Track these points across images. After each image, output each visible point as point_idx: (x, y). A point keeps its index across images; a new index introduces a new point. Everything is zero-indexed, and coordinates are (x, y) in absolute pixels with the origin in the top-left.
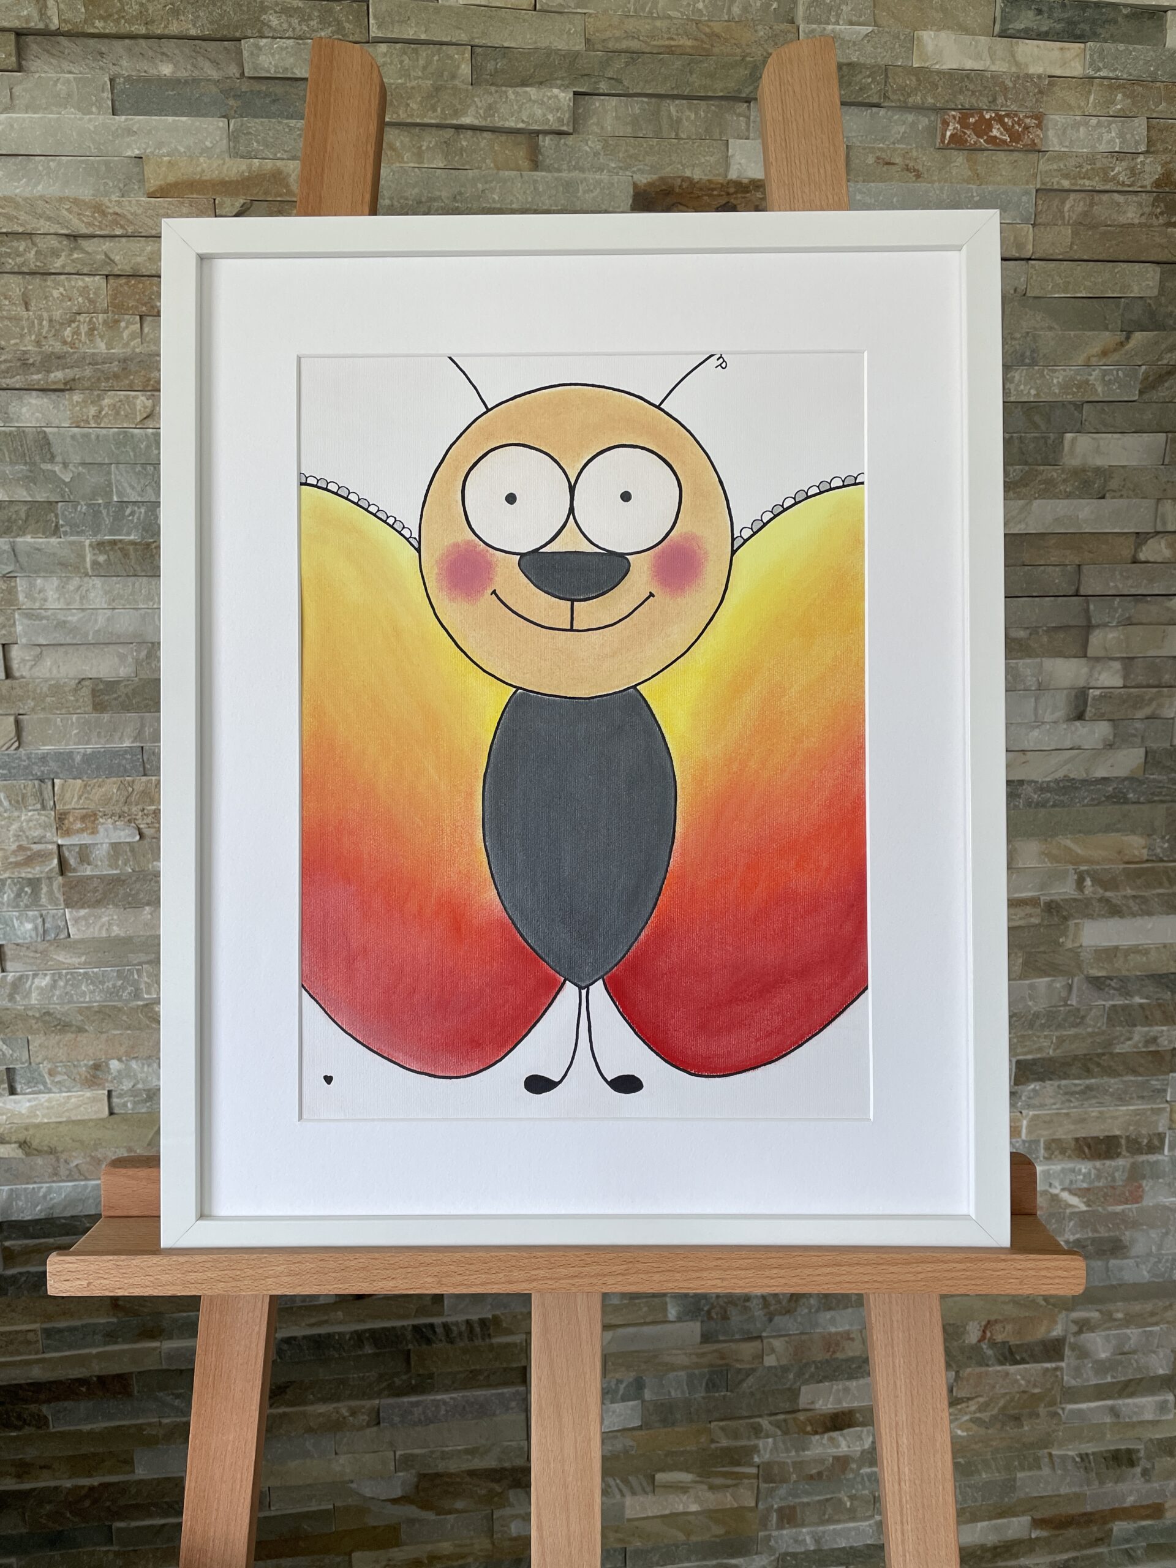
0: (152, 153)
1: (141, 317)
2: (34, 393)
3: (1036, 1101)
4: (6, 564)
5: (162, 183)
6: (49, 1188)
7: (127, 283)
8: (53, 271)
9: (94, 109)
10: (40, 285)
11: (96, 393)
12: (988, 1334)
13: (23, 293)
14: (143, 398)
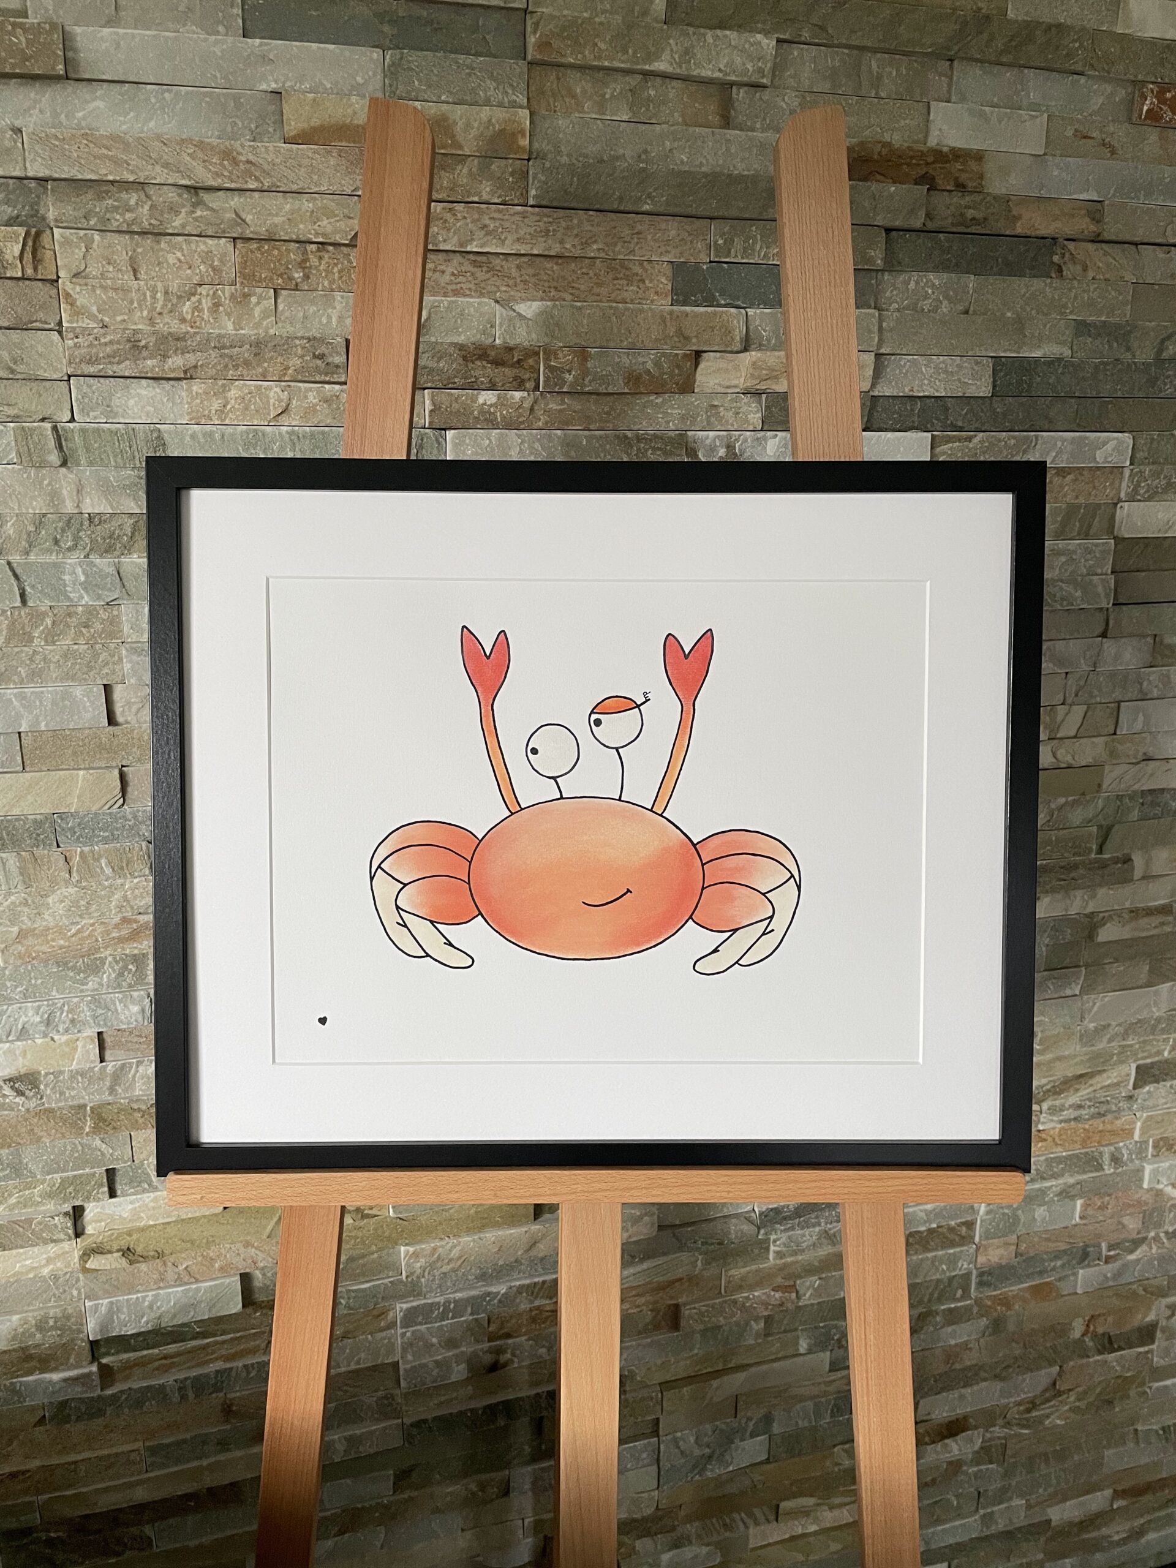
0: (292, 87)
1: (275, 289)
2: (144, 382)
3: (1150, 1103)
4: (110, 590)
5: (305, 125)
6: (156, 1296)
7: (259, 249)
8: (170, 231)
9: (221, 28)
10: (152, 248)
11: (220, 383)
12: (1092, 1328)
13: (131, 258)
14: (278, 390)
